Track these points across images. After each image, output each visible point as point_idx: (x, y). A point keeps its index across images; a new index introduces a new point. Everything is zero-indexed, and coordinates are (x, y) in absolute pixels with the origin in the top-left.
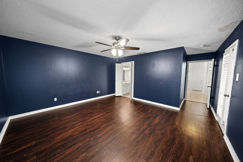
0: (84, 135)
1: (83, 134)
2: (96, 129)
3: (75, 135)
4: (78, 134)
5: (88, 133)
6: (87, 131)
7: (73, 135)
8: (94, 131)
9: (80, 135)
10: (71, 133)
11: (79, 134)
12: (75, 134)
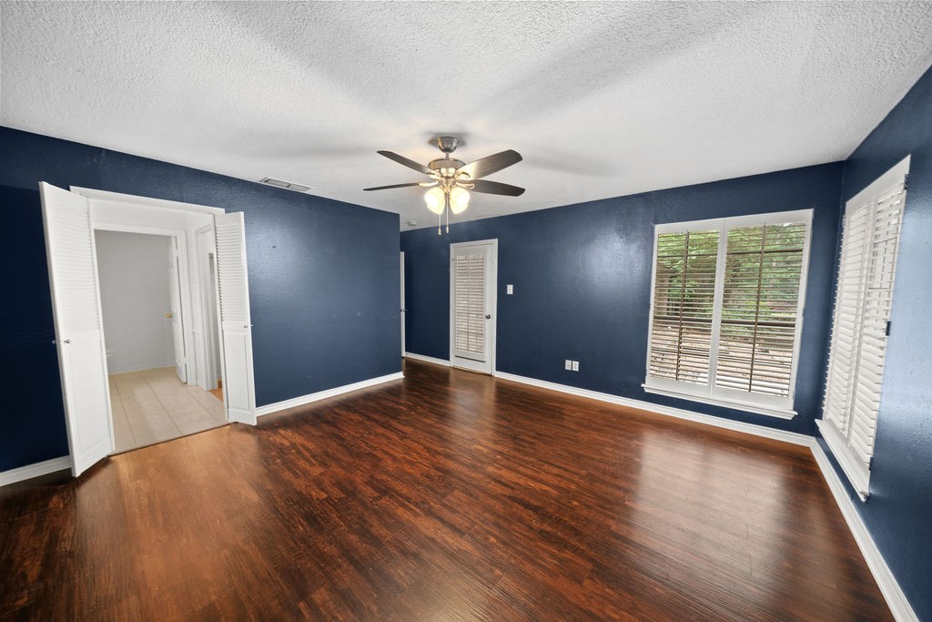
0: (572, 528)
1: (567, 534)
2: (527, 506)
3: (591, 560)
4: (574, 552)
5: (558, 522)
6: (549, 529)
7: (590, 566)
8: (535, 509)
9: (580, 541)
10: (586, 582)
11: (578, 549)
12: (582, 562)
